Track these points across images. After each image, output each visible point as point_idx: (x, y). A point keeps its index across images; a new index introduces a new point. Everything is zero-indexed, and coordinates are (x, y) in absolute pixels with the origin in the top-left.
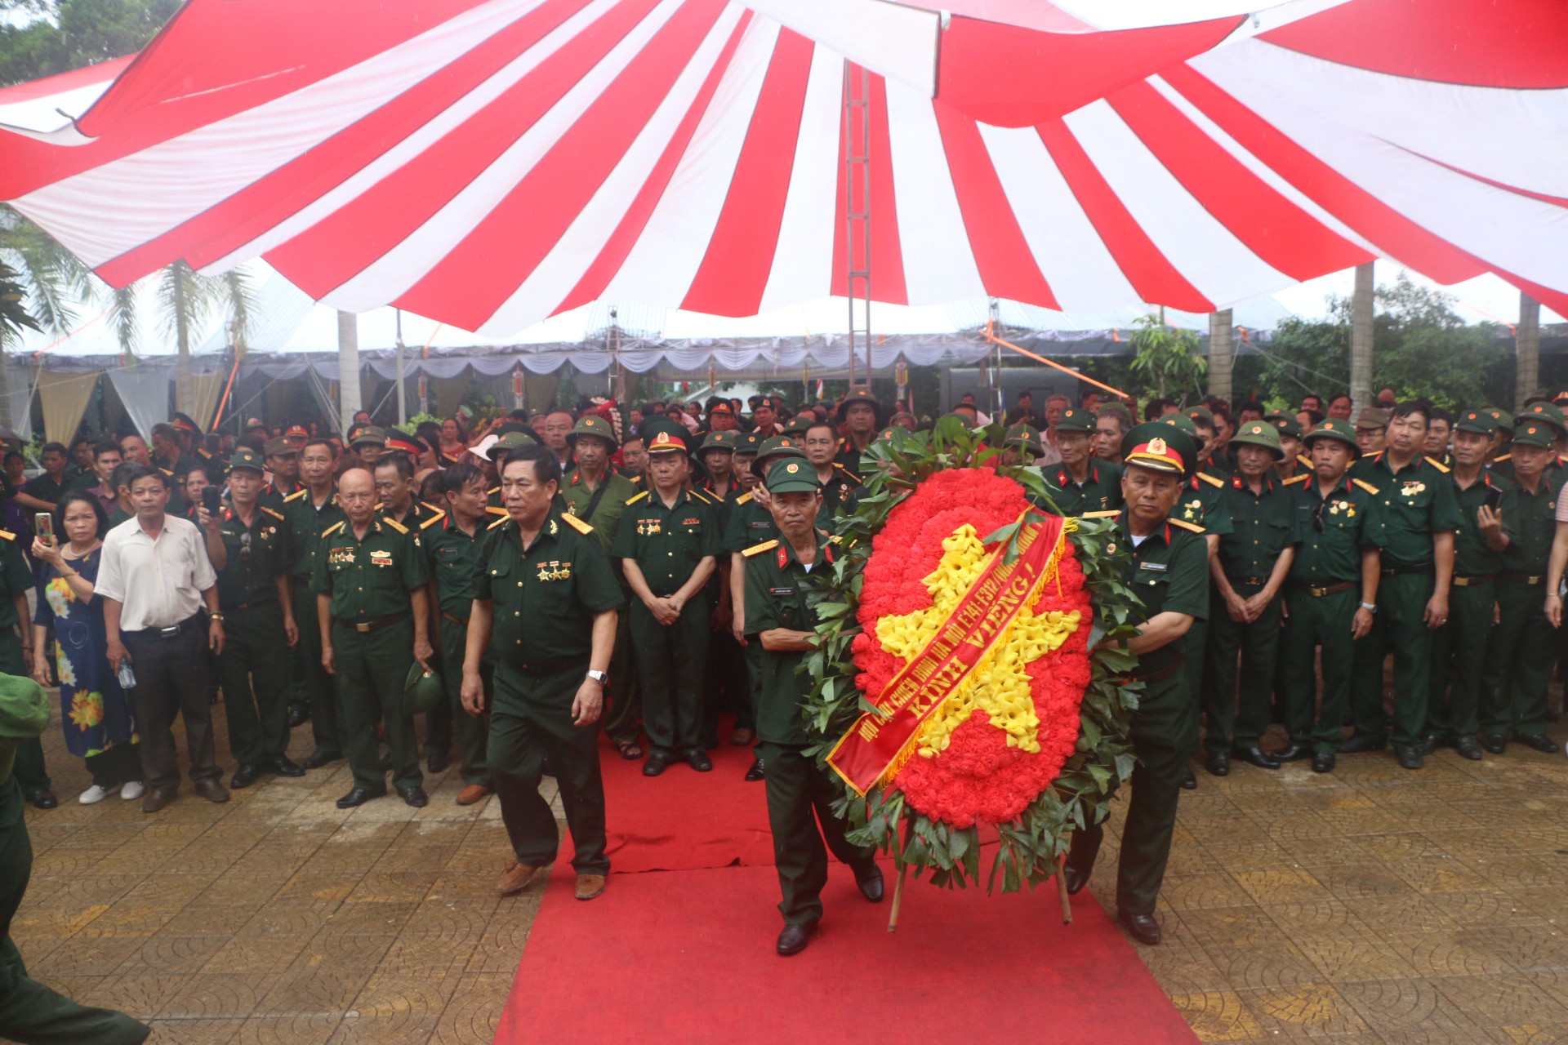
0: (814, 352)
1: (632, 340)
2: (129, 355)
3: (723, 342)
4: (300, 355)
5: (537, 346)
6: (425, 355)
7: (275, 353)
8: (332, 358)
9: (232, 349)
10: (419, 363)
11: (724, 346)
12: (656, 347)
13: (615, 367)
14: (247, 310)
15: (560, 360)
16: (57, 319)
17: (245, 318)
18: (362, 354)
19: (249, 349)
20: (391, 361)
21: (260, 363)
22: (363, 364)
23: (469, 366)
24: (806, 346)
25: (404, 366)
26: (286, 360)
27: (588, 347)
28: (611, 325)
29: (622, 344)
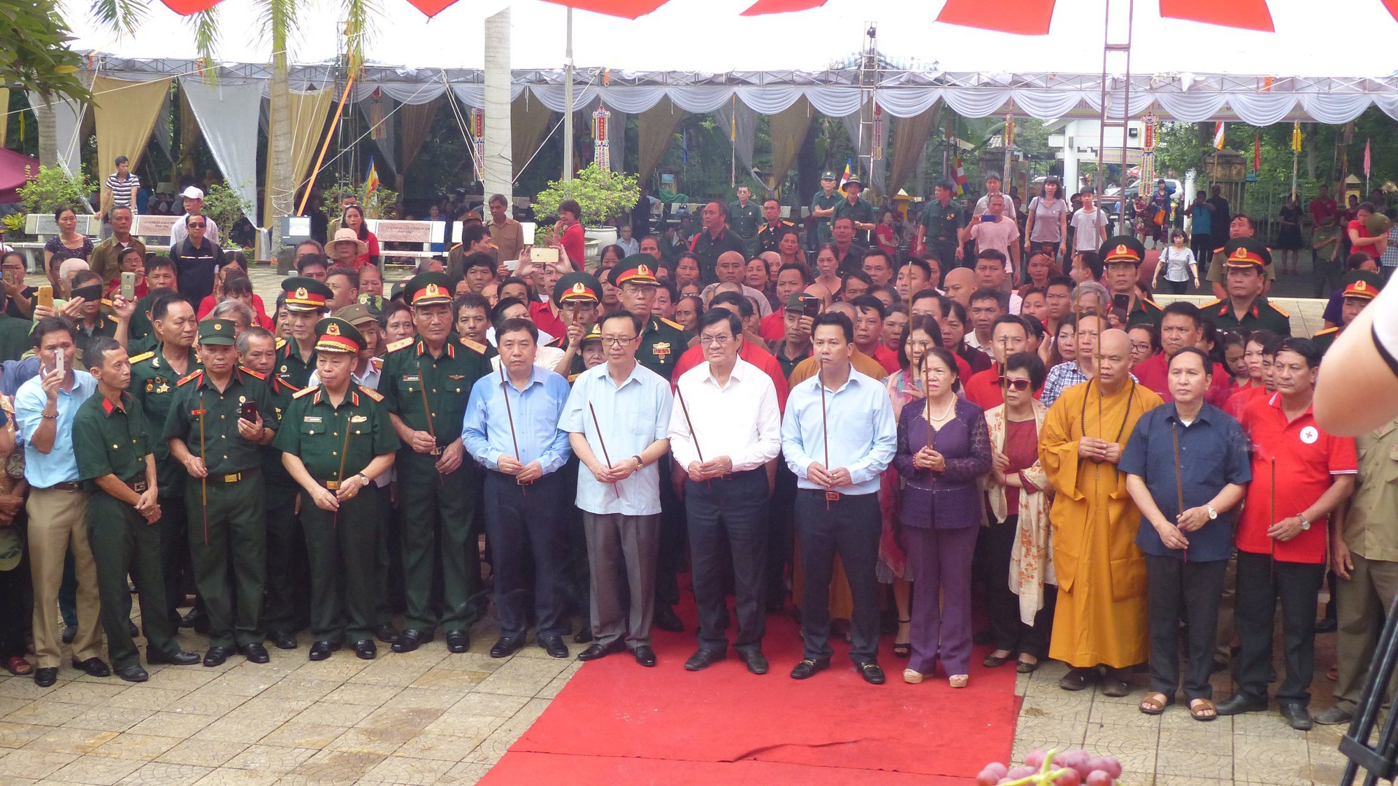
0: (1164, 98)
1: (898, 73)
2: (207, 61)
3: (1028, 79)
4: (436, 71)
5: (761, 75)
6: (606, 81)
7: (403, 67)
8: (476, 78)
9: (346, 59)
10: (598, 90)
11: (1028, 85)
12: (931, 84)
13: (872, 111)
14: (365, 8)
15: (794, 95)
16: (120, 12)
17: (364, 20)
18: (516, 74)
19: (367, 61)
20: (559, 87)
21: (382, 80)
22: (519, 89)
23: (666, 98)
24: (1152, 90)
25: (575, 95)
26: (415, 79)
27: (832, 78)
28: (867, 48)
29: (882, 76)
